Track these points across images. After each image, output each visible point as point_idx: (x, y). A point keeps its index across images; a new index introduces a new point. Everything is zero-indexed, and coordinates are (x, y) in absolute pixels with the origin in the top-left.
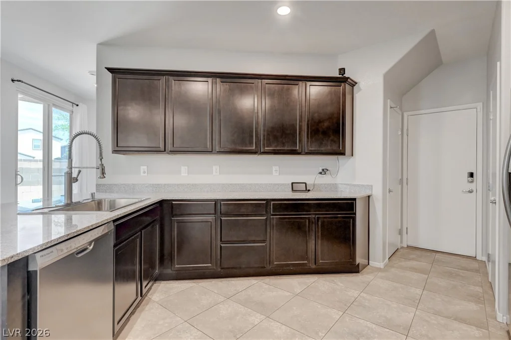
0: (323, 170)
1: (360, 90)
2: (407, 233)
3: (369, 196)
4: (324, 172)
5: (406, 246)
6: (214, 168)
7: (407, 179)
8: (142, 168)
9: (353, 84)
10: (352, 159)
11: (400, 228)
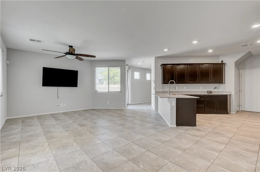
0: (215, 87)
1: (227, 65)
2: (241, 107)
3: (230, 95)
4: (215, 88)
5: (241, 110)
6: (184, 87)
7: (241, 90)
8: (166, 87)
9: (225, 64)
10: (224, 84)
11: (239, 105)
